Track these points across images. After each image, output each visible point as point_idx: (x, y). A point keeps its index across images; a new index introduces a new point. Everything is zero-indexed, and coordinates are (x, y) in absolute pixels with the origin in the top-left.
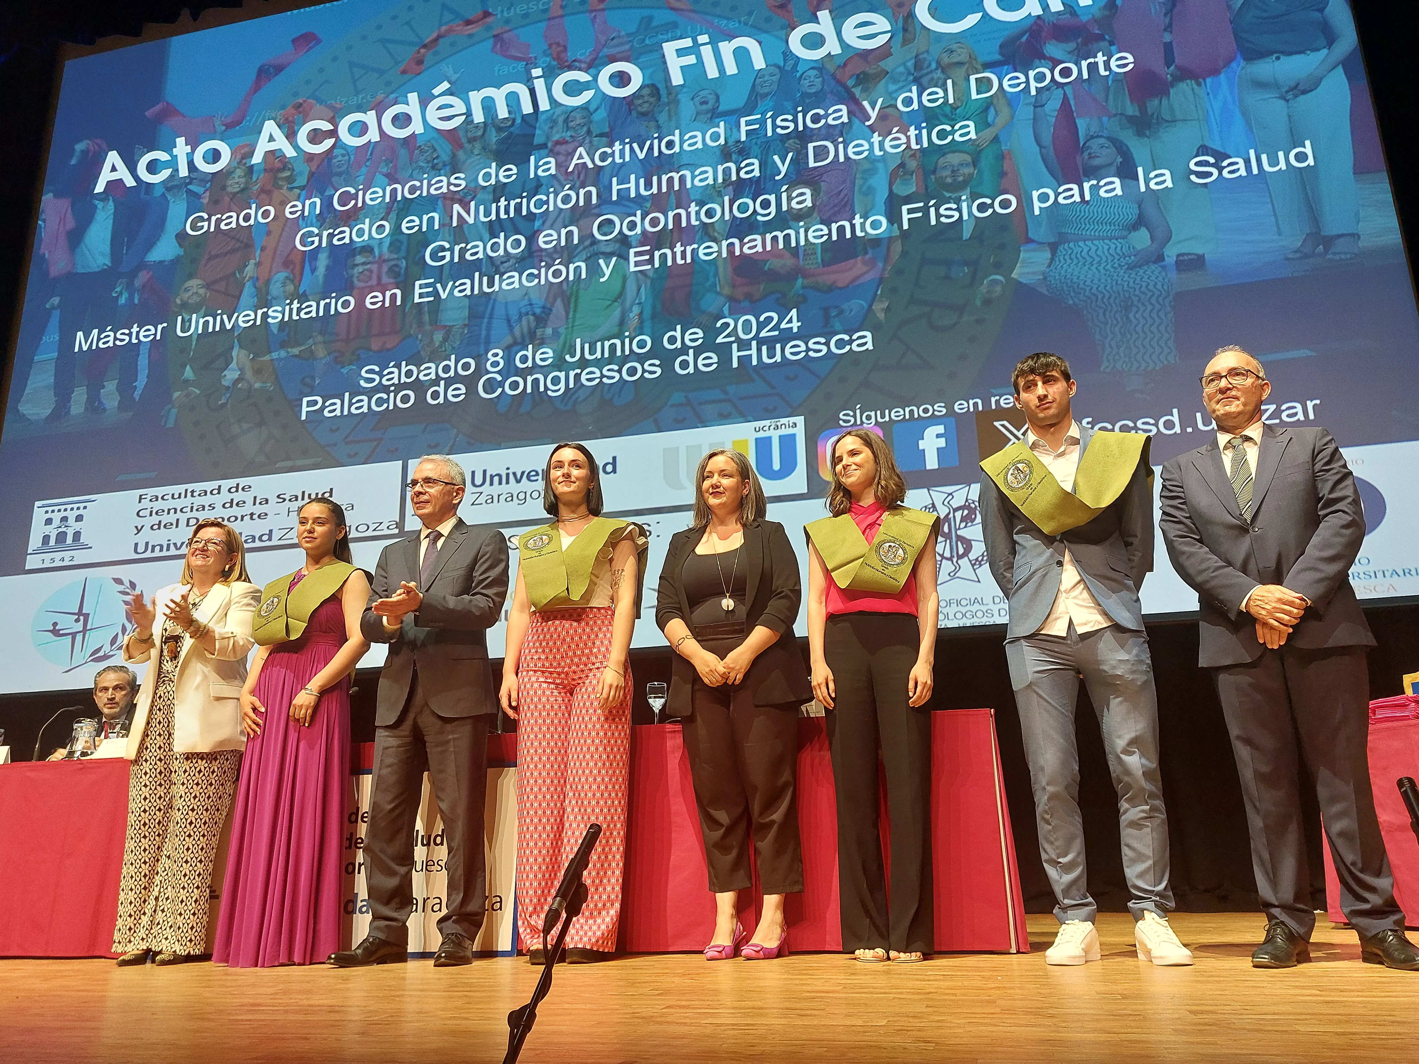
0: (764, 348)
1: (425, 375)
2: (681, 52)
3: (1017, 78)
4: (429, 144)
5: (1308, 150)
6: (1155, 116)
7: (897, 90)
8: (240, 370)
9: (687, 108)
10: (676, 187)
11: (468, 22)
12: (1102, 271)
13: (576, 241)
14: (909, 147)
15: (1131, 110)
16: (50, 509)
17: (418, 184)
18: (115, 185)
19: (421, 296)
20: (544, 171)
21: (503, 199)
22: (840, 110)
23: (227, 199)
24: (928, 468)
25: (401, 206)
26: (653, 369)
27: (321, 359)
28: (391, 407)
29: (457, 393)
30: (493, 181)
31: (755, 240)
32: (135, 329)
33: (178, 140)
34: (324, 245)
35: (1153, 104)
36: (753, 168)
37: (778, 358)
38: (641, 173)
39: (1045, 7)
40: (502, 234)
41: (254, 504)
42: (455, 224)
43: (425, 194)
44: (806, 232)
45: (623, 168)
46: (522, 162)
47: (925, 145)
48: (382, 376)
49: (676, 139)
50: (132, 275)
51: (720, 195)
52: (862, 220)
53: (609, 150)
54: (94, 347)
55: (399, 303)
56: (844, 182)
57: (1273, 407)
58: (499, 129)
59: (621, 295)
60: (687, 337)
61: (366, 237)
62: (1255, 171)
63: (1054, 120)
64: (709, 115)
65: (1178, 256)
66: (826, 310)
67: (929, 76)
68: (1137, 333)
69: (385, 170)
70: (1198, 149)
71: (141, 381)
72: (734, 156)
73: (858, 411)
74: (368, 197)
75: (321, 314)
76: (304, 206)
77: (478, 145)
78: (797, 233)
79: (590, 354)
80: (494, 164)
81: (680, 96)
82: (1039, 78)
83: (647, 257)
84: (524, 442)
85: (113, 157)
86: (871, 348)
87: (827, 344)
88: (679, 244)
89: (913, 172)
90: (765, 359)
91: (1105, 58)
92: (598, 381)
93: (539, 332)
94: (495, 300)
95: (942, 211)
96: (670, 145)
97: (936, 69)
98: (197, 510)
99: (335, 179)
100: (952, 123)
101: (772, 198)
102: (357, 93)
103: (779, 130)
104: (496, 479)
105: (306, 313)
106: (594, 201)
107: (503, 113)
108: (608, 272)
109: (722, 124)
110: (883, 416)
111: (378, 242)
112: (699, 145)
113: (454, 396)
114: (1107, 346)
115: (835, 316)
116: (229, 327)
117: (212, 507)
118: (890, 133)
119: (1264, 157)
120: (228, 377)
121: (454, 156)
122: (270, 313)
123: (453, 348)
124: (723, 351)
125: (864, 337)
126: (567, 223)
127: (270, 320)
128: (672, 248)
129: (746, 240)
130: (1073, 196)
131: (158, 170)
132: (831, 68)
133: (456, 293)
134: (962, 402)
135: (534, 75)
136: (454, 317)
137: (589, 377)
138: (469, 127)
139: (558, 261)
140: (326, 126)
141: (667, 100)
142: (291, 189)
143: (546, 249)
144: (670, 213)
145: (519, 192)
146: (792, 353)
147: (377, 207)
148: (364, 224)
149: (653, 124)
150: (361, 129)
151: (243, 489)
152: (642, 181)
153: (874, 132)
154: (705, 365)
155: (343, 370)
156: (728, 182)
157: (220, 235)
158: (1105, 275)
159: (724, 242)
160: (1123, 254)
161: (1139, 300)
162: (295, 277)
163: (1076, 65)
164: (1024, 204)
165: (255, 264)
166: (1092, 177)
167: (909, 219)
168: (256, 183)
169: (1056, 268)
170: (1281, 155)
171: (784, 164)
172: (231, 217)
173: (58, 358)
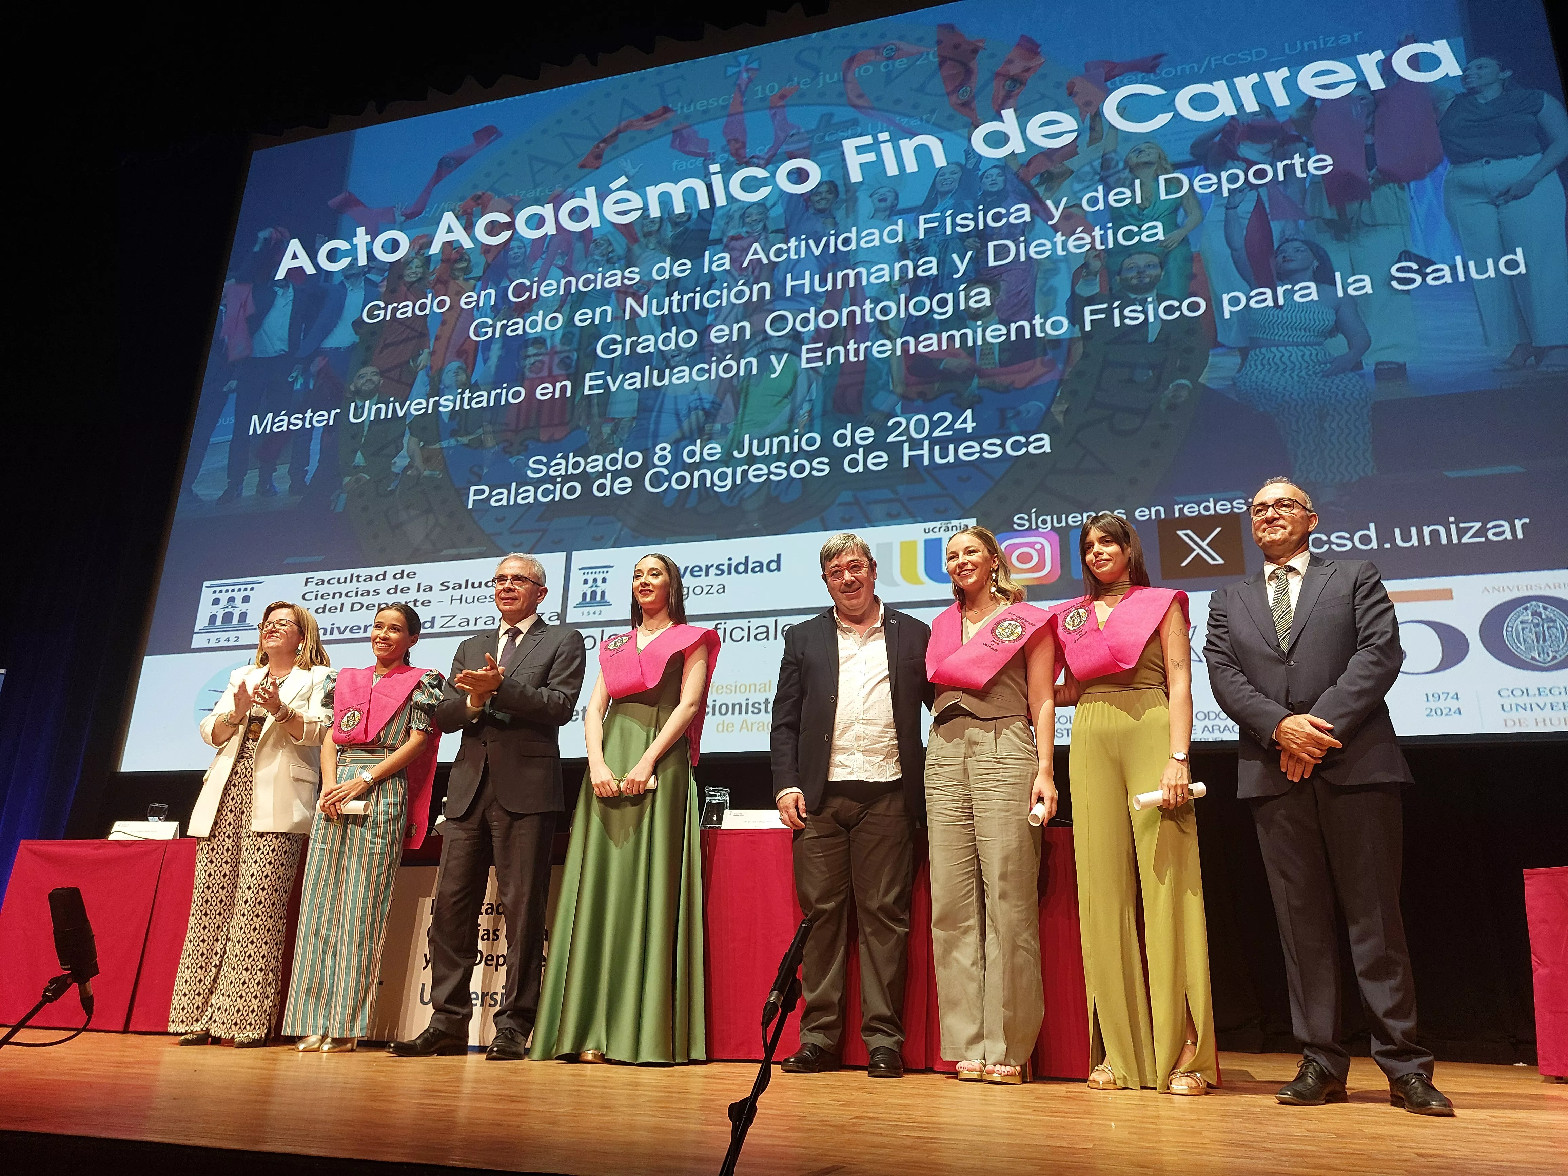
0: (937, 448)
1: (592, 467)
2: (860, 150)
3: (1209, 179)
4: (605, 238)
5: (1519, 257)
6: (1355, 220)
7: (1082, 190)
8: (410, 457)
9: (865, 205)
10: (852, 284)
11: (648, 118)
12: (1296, 378)
13: (748, 337)
14: (1093, 247)
15: (1330, 213)
16: (218, 589)
17: (592, 277)
18: (296, 273)
19: (591, 388)
20: (718, 266)
21: (676, 293)
22: (1023, 209)
23: (405, 288)
25: (575, 299)
26: (821, 467)
27: (490, 448)
28: (557, 499)
29: (623, 486)
30: (667, 276)
31: (931, 339)
32: (309, 414)
33: (358, 229)
34: (497, 336)
35: (1352, 208)
36: (931, 266)
37: (951, 458)
38: (816, 270)
39: (1240, 107)
40: (674, 328)
41: (418, 591)
42: (627, 317)
43: (599, 287)
44: (984, 331)
45: (798, 266)
46: (697, 257)
47: (1111, 245)
48: (548, 469)
49: (853, 235)
50: (308, 360)
51: (896, 293)
52: (1042, 321)
53: (784, 247)
54: (268, 431)
55: (568, 394)
56: (1024, 281)
57: (1478, 525)
58: (676, 224)
59: (792, 391)
60: (857, 435)
61: (539, 329)
62: (1462, 278)
63: (1247, 222)
64: (887, 213)
65: (1377, 364)
66: (1002, 412)
67: (1116, 176)
68: (1332, 443)
69: (560, 263)
70: (1400, 255)
71: (313, 466)
72: (911, 254)
73: (1033, 515)
74: (542, 289)
75: (492, 404)
76: (479, 297)
77: (653, 240)
78: (975, 333)
79: (758, 450)
80: (668, 259)
81: (858, 194)
82: (1233, 179)
83: (820, 354)
84: (689, 538)
85: (295, 245)
86: (1048, 451)
87: (1002, 446)
88: (852, 342)
89: (1097, 272)
90: (938, 460)
91: (1303, 160)
92: (764, 477)
93: (708, 427)
94: (664, 394)
95: (1126, 312)
96: (847, 241)
97: (1124, 169)
98: (362, 595)
99: (510, 271)
100: (1140, 223)
101: (950, 297)
102: (536, 186)
103: (958, 229)
105: (477, 403)
106: (768, 297)
107: (679, 208)
108: (779, 369)
109: (900, 221)
110: (1059, 521)
111: (550, 334)
112: (877, 243)
113: (620, 489)
114: (1299, 452)
115: (1012, 418)
116: (401, 414)
117: (377, 592)
118: (1074, 233)
119: (1471, 264)
120: (397, 464)
121: (629, 250)
122: (442, 402)
123: (621, 441)
124: (895, 451)
125: (1042, 439)
126: (739, 318)
127: (441, 409)
128: (845, 345)
129: (921, 339)
130: (1265, 300)
131: (338, 259)
132: (1014, 167)
133: (626, 386)
134: (1144, 509)
135: (712, 171)
136: (623, 410)
137: (757, 474)
138: (645, 221)
139: (729, 356)
140: (504, 218)
141: (844, 197)
142: (467, 280)
143: (717, 344)
144: (844, 310)
145: (693, 287)
146: (965, 454)
147: (551, 299)
148: (538, 315)
149: (830, 220)
150: (538, 222)
151: (408, 575)
152: (817, 277)
153: (1057, 232)
154: (875, 464)
155: (510, 460)
156: (904, 280)
157: (395, 324)
158: (1299, 382)
159: (898, 340)
160: (1319, 361)
161: (1335, 409)
162: (467, 367)
163: (1272, 166)
164: (1214, 307)
165: (429, 353)
166: (1286, 281)
167: (1092, 321)
168: (433, 273)
169: (1246, 374)
170: (1490, 261)
171: (962, 263)
172: (407, 306)
173: (232, 441)
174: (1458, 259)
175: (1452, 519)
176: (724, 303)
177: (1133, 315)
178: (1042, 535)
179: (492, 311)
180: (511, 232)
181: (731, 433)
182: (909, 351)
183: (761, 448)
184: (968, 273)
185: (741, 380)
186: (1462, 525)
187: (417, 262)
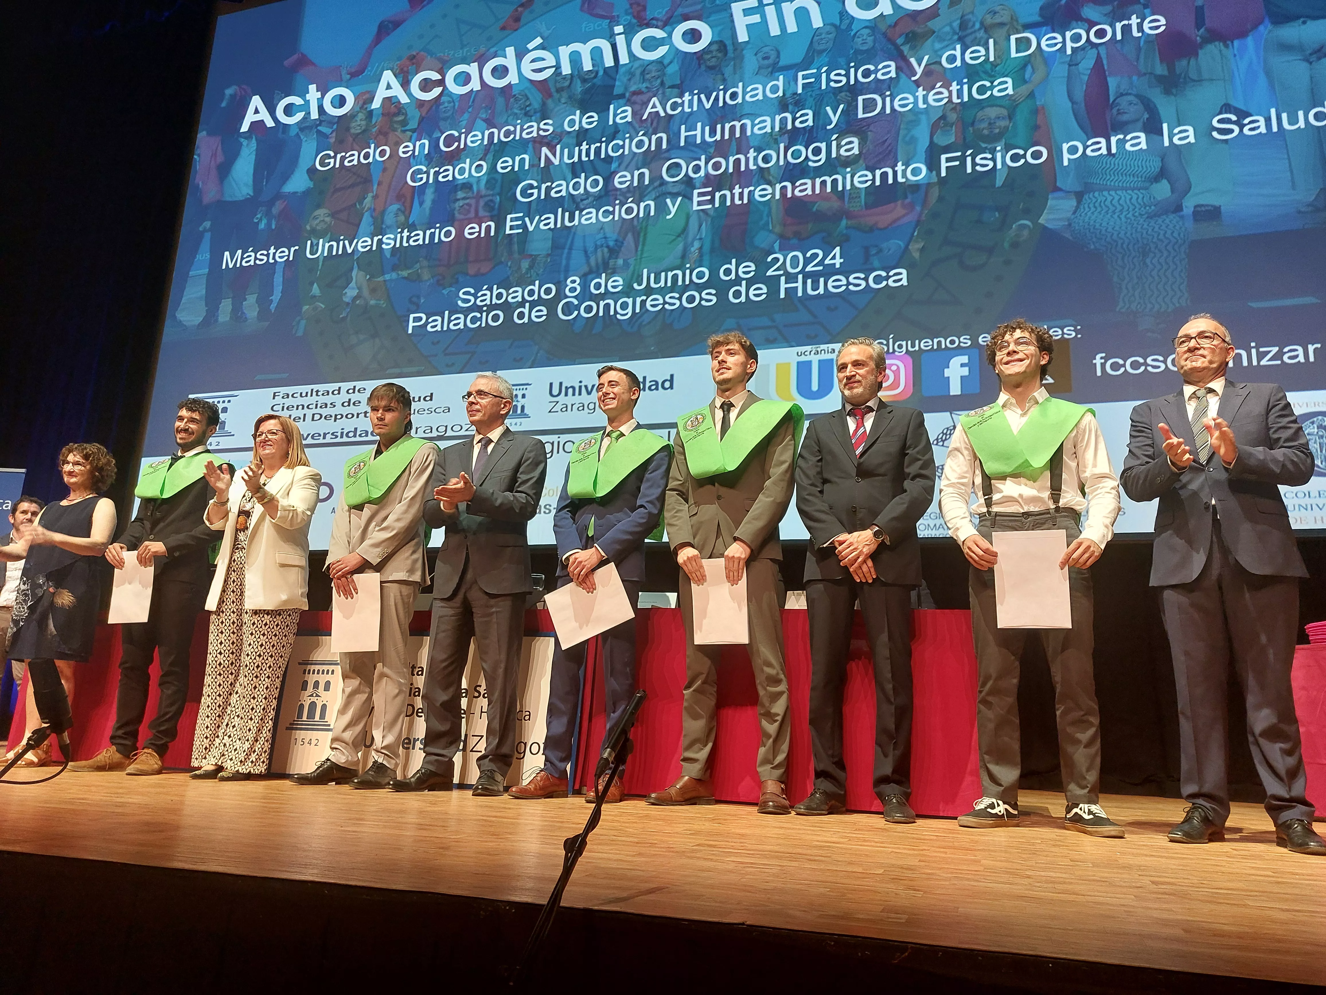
0: (809, 281)
1: (513, 298)
2: (747, 12)
3: (1055, 38)
4: (523, 93)
6: (1183, 75)
7: (942, 48)
8: (358, 288)
9: (751, 62)
10: (738, 135)
12: (1123, 219)
13: (647, 182)
14: (950, 101)
15: (1160, 69)
17: (512, 129)
18: (258, 126)
19: (512, 228)
20: (621, 118)
21: (585, 143)
22: (889, 66)
23: (351, 139)
24: (951, 394)
25: (497, 148)
26: (709, 298)
27: (427, 281)
28: (483, 325)
29: (539, 315)
30: (577, 127)
31: (806, 184)
32: (272, 250)
33: (310, 86)
34: (431, 181)
35: (1181, 65)
36: (807, 118)
37: (821, 290)
38: (706, 121)
40: (583, 175)
42: (542, 165)
43: (518, 138)
44: (852, 177)
45: (691, 117)
46: (603, 111)
47: (966, 99)
48: (476, 298)
49: (740, 90)
50: (270, 204)
51: (777, 142)
52: (904, 167)
53: (679, 101)
54: (238, 265)
55: (492, 234)
56: (888, 132)
57: (1275, 349)
58: (584, 81)
59: (685, 230)
60: (741, 270)
61: (466, 175)
62: (1275, 129)
63: (1086, 78)
64: (770, 69)
65: (1195, 207)
66: (867, 249)
67: (973, 36)
68: (1153, 277)
69: (484, 116)
70: (1222, 107)
71: (277, 296)
72: (790, 107)
73: (891, 341)
74: (469, 139)
75: (427, 242)
76: (414, 147)
77: (565, 94)
78: (844, 178)
79: (655, 283)
80: (578, 112)
81: (744, 52)
82: (1076, 38)
83: (709, 198)
87: (866, 279)
88: (737, 186)
90: (810, 292)
91: (1139, 20)
92: (660, 307)
93: (612, 262)
94: (575, 233)
95: (978, 160)
96: (734, 96)
97: (980, 29)
98: (321, 407)
99: (442, 124)
100: (992, 79)
101: (823, 146)
102: (463, 46)
103: (832, 84)
104: (570, 391)
105: (415, 241)
106: (664, 146)
107: (587, 66)
108: (673, 211)
109: (781, 77)
110: (913, 346)
111: (476, 180)
112: (760, 97)
113: (537, 316)
114: (1124, 287)
115: (874, 255)
116: (350, 251)
117: (333, 405)
118: (933, 88)
119: (1284, 116)
120: (348, 294)
121: (544, 104)
122: (384, 240)
123: (538, 274)
124: (773, 283)
125: (900, 274)
126: (639, 166)
127: (384, 246)
128: (731, 189)
129: (797, 184)
130: (1100, 149)
131: (293, 113)
132: (883, 27)
133: (542, 226)
134: (986, 335)
135: (616, 32)
136: (539, 247)
137: (653, 303)
138: (558, 78)
139: (630, 200)
140: (435, 76)
141: (732, 55)
142: (404, 131)
143: (621, 189)
144: (731, 158)
145: (599, 138)
146: (834, 287)
147: (477, 148)
148: (465, 163)
149: (719, 76)
150: (465, 79)
151: (359, 391)
152: (707, 128)
153: (919, 87)
154: (755, 295)
155: (444, 291)
156: (784, 131)
157: (343, 171)
158: (1126, 222)
159: (777, 185)
160: (1144, 203)
161: (1156, 247)
162: (405, 209)
163: (1111, 27)
164: (1055, 156)
165: (373, 197)
166: (1119, 132)
167: (947, 167)
168: (375, 125)
169: (1080, 215)
170: (1301, 114)
171: (835, 115)
172: (353, 155)
173: (209, 274)
174: (1273, 112)
175: (1253, 344)
176: (626, 152)
177: (984, 162)
178: (898, 358)
179: (426, 159)
180: (441, 88)
181: (632, 268)
182: (786, 195)
183: (657, 281)
184: (840, 124)
185: (641, 220)
186: (1261, 350)
187: (361, 116)
